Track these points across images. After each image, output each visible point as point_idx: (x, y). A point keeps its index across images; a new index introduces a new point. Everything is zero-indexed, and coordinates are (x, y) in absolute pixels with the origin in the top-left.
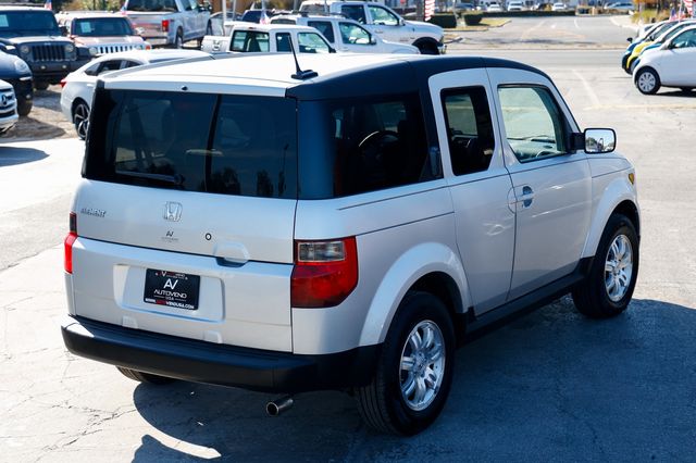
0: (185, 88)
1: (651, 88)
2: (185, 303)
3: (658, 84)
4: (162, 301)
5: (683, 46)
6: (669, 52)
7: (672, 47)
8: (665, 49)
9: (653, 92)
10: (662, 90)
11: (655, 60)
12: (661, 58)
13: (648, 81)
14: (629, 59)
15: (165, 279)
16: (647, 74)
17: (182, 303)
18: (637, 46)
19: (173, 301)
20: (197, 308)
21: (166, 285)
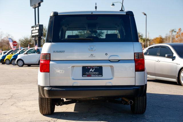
0: (92, 13)
3: (24, 64)
4: (89, 75)
5: (30, 53)
7: (27, 53)
8: (25, 54)
9: (22, 66)
12: (24, 57)
13: (20, 63)
14: (5, 59)
15: (90, 69)
16: (20, 61)
17: (97, 75)
18: (7, 56)
19: (94, 75)
20: (102, 76)
21: (90, 71)
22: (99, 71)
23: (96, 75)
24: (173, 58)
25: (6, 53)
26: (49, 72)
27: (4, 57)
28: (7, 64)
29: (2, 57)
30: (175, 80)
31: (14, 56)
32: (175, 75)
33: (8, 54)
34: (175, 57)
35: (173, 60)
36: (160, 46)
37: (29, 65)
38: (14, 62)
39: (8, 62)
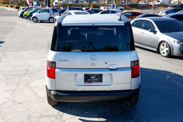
0: (93, 24)
1: (36, 21)
2: (99, 82)
3: (38, 20)
4: (91, 82)
5: (42, 12)
6: (39, 14)
7: (39, 12)
8: (38, 13)
9: (37, 22)
10: (38, 21)
11: (36, 15)
12: (38, 15)
13: (35, 20)
14: (23, 15)
15: (91, 76)
16: (35, 18)
17: (98, 82)
18: (25, 12)
19: (95, 82)
20: (102, 82)
21: (92, 78)
22: (99, 78)
23: (96, 82)
24: (155, 32)
25: (24, 10)
26: (55, 78)
27: (23, 13)
28: (25, 19)
29: (22, 12)
30: (155, 50)
31: (30, 13)
32: (156, 46)
33: (25, 11)
34: (156, 31)
35: (155, 34)
36: (145, 20)
37: (42, 22)
38: (30, 18)
39: (26, 17)
